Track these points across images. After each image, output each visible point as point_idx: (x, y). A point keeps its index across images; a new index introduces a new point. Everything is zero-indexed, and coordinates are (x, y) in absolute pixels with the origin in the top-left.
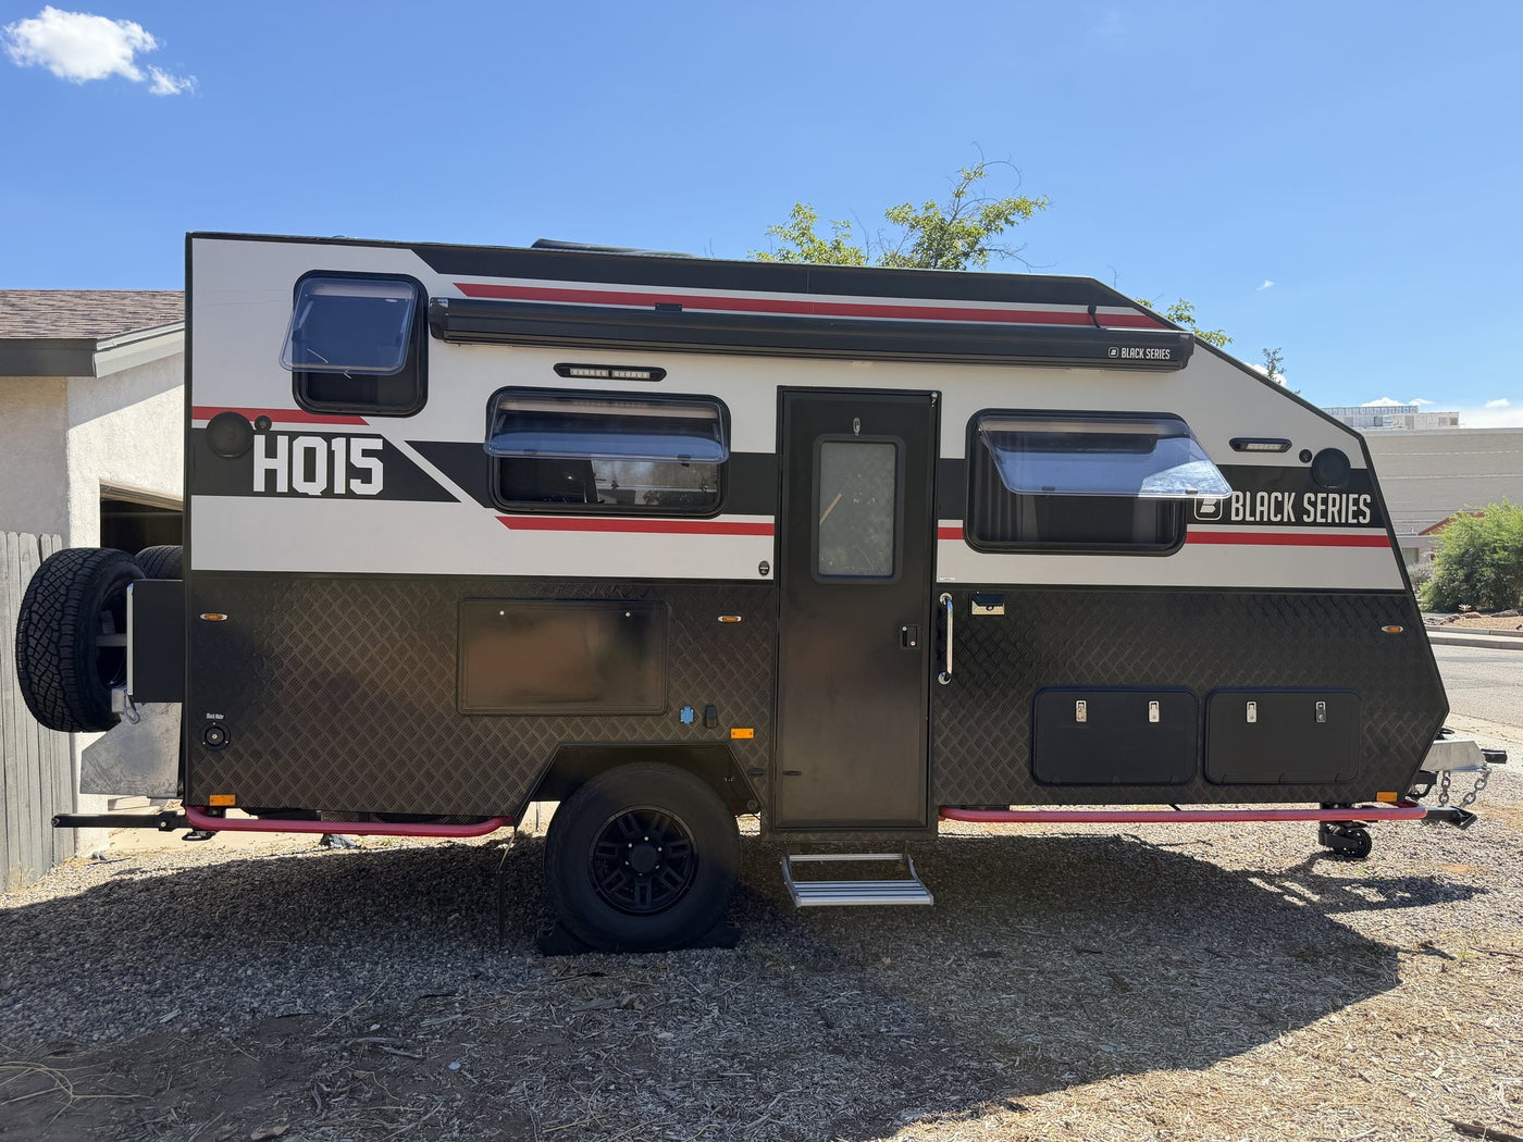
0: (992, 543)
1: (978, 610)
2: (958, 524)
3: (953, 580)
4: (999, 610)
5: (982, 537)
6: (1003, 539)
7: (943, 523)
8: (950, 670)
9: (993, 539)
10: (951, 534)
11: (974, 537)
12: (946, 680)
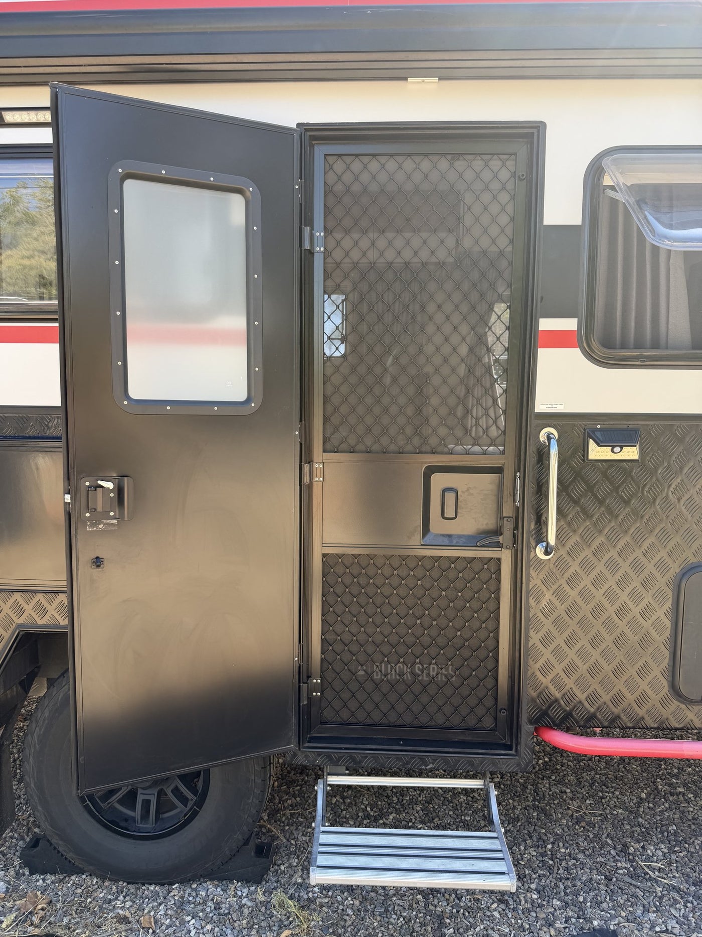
0: (625, 353)
1: (596, 452)
2: (570, 324)
3: (560, 409)
4: (631, 453)
5: (607, 343)
6: (638, 346)
7: (546, 324)
8: (552, 539)
9: (624, 346)
10: (559, 340)
11: (595, 344)
12: (547, 553)
